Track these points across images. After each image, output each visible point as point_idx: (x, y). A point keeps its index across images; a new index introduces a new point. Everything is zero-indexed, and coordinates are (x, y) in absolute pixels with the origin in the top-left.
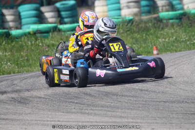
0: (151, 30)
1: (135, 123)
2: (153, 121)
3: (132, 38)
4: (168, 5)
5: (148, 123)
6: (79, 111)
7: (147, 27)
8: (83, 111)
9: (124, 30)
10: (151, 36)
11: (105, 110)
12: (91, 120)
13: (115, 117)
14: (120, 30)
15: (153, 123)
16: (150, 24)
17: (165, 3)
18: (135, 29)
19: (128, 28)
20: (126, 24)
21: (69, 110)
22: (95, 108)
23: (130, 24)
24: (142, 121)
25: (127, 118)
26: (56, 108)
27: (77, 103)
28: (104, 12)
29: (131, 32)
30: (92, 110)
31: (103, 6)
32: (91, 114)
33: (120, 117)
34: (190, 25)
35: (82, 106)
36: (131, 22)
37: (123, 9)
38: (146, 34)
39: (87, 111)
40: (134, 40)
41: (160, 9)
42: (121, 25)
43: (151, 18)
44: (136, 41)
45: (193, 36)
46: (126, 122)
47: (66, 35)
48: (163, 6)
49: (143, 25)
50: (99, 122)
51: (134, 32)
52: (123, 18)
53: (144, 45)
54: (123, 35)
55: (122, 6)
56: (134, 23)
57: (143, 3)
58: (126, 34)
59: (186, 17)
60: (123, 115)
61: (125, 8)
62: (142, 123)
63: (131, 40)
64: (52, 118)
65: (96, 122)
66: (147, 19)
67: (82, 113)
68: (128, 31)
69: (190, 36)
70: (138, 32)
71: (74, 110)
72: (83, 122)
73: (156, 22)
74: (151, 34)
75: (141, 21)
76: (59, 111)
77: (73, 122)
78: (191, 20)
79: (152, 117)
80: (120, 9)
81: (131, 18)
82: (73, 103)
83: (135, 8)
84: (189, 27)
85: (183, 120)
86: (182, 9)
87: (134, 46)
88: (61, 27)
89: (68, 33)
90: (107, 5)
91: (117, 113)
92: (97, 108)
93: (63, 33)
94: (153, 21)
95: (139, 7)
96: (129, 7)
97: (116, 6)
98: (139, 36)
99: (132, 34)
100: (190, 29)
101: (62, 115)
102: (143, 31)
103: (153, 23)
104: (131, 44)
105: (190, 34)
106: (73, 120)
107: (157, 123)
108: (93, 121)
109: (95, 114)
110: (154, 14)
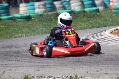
0: (53, 20)
1: (47, 65)
2: (56, 65)
3: (42, 25)
4: (62, 7)
5: (54, 66)
6: (16, 60)
7: (51, 18)
8: (18, 60)
9: (38, 20)
10: (53, 24)
11: (30, 60)
12: (23, 64)
13: (36, 63)
14: (36, 20)
15: (57, 66)
16: (53, 17)
17: (60, 6)
18: (44, 20)
19: (40, 19)
20: (39, 17)
21: (11, 59)
22: (25, 59)
23: (41, 17)
24: (50, 65)
25: (43, 63)
26: (3, 58)
27: (15, 56)
28: (25, 10)
29: (42, 21)
30: (23, 59)
31: (24, 7)
32: (23, 61)
33: (39, 63)
34: (75, 18)
35: (18, 57)
36: (42, 16)
37: (36, 9)
38: (51, 23)
39: (21, 60)
40: (43, 26)
41: (57, 9)
42: (36, 17)
43: (53, 13)
44: (45, 26)
45: (77, 24)
46: (42, 65)
47: (5, 22)
48: (59, 8)
49: (49, 17)
50: (28, 65)
51: (43, 21)
52: (37, 13)
53: (49, 29)
54: (37, 23)
55: (35, 7)
56: (44, 16)
57: (48, 6)
58: (39, 22)
59: (73, 13)
60: (40, 62)
61: (37, 8)
62: (51, 66)
63: (42, 26)
64: (2, 63)
65: (26, 65)
66: (51, 14)
67: (18, 61)
68: (40, 20)
69: (75, 24)
70: (46, 21)
71: (13, 59)
72: (19, 65)
73: (56, 16)
74: (53, 23)
75: (47, 15)
76: (5, 60)
77: (14, 65)
78: (76, 15)
79: (56, 63)
80: (34, 9)
81: (42, 13)
82: (13, 56)
83: (43, 8)
84: (75, 19)
85: (72, 65)
86: (70, 9)
87: (44, 29)
88: (2, 17)
89: (6, 21)
90: (27, 7)
91: (37, 61)
92: (26, 58)
93: (3, 21)
94: (54, 15)
95: (46, 8)
96: (39, 8)
97: (32, 7)
98: (46, 23)
99: (42, 22)
100: (75, 20)
101: (7, 62)
102: (49, 21)
103: (54, 16)
104: (42, 28)
105: (75, 23)
106: (13, 64)
107: (58, 66)
108: (24, 64)
109: (25, 61)
110: (55, 11)
